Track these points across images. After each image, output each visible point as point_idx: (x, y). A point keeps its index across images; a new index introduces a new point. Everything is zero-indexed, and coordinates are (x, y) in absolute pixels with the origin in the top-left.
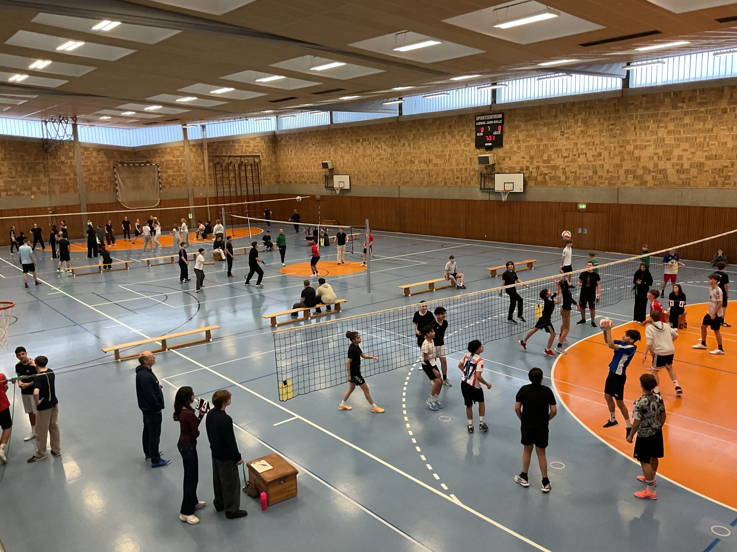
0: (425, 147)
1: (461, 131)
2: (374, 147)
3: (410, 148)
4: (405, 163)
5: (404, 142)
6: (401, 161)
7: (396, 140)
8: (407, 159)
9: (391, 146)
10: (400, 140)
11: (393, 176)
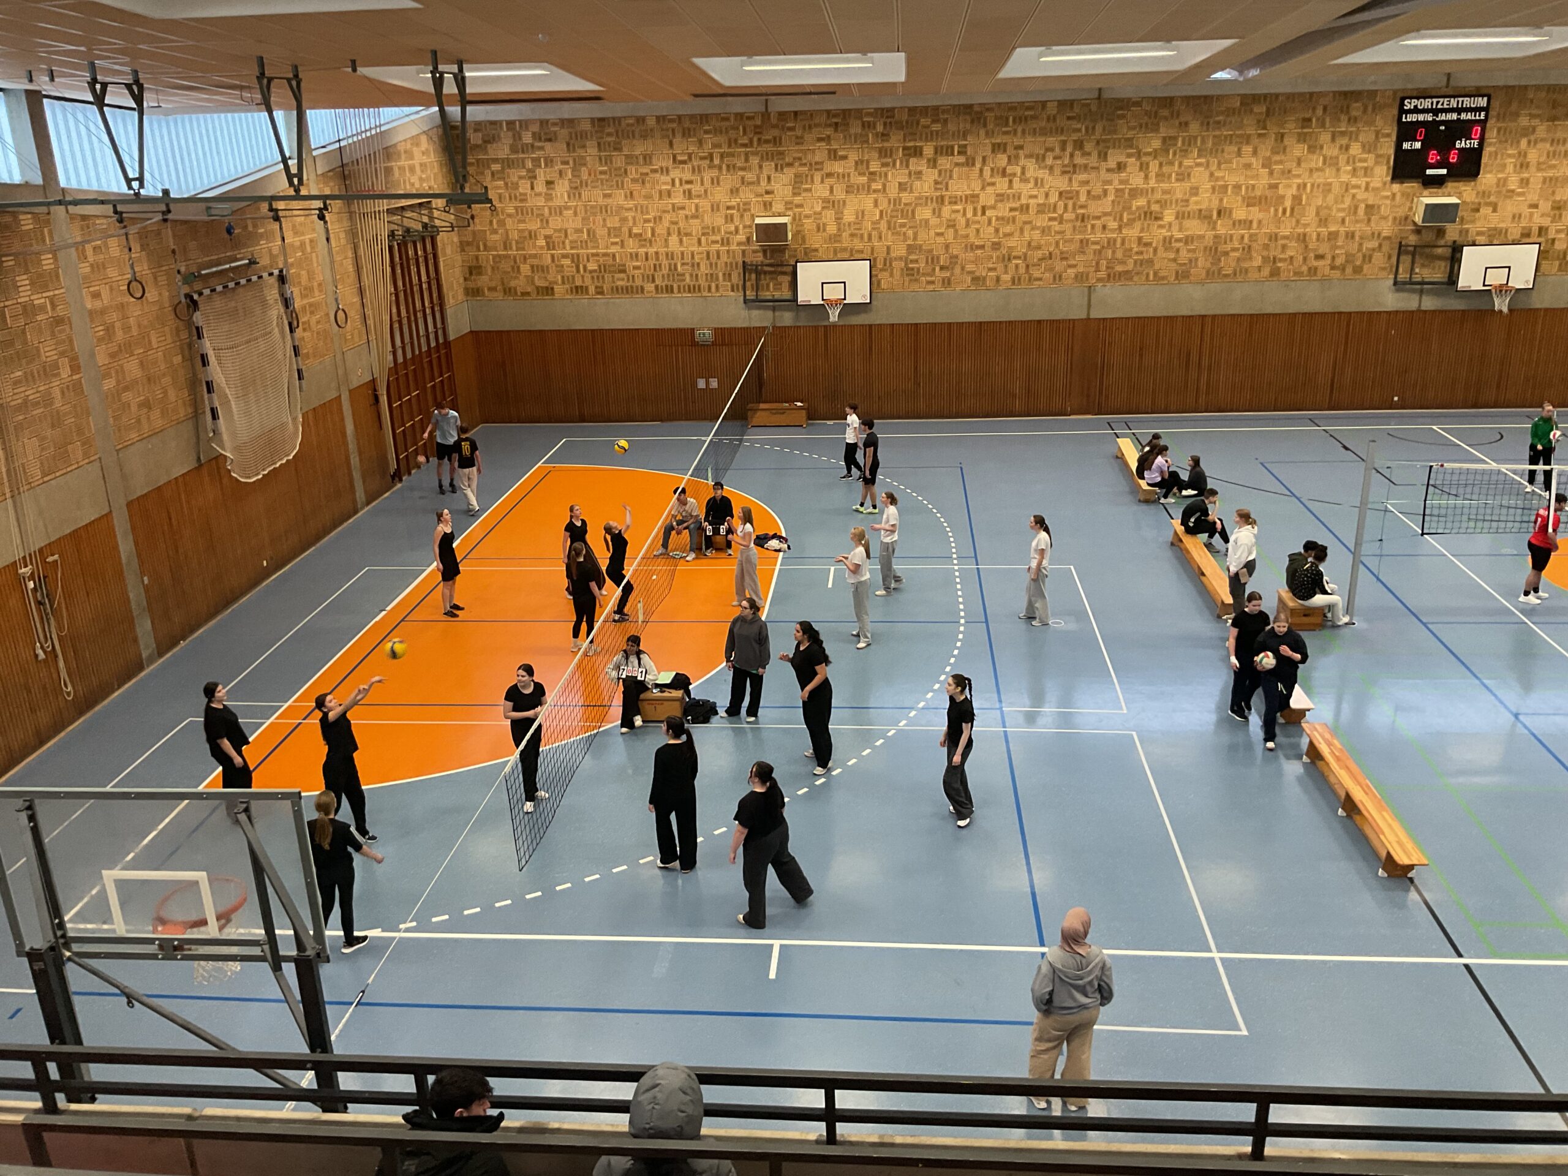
0: (1207, 174)
1: (1343, 133)
2: (987, 171)
3: (1146, 177)
4: (1121, 219)
5: (1122, 159)
6: (1105, 214)
7: (1089, 154)
8: (1130, 208)
9: (1067, 169)
10: (1106, 154)
11: (1066, 259)
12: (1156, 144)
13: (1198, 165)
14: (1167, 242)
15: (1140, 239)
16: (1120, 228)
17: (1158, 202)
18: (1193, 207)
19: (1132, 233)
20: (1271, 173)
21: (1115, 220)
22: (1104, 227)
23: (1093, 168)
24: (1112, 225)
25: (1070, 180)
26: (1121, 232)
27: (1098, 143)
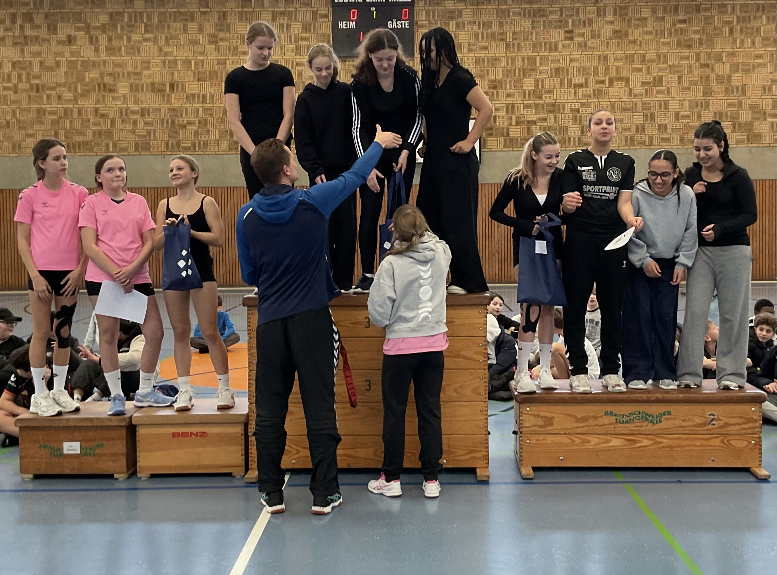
4: (76, 90)
5: (72, 32)
6: (59, 85)
7: (39, 27)
8: (84, 79)
9: (19, 40)
10: (55, 27)
11: (24, 128)
12: (104, 19)
13: (146, 40)
14: (124, 113)
15: (96, 110)
16: (75, 99)
17: (111, 74)
18: (145, 80)
19: (88, 104)
20: (218, 49)
21: (70, 91)
22: (59, 98)
23: (44, 40)
24: (68, 95)
25: (22, 51)
26: (76, 103)
27: (47, 16)
